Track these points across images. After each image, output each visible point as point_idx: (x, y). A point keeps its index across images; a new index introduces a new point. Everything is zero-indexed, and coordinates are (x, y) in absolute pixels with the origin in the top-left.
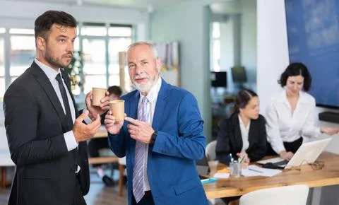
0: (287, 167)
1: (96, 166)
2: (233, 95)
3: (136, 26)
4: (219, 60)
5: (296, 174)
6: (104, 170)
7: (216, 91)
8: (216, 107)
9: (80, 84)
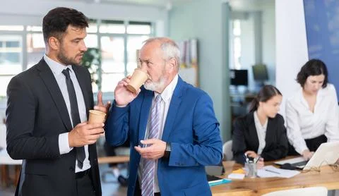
0: (306, 167)
1: (113, 165)
2: (255, 93)
3: (155, 24)
4: (240, 59)
5: (316, 175)
6: (120, 169)
7: (236, 89)
8: (237, 106)
9: (97, 82)
